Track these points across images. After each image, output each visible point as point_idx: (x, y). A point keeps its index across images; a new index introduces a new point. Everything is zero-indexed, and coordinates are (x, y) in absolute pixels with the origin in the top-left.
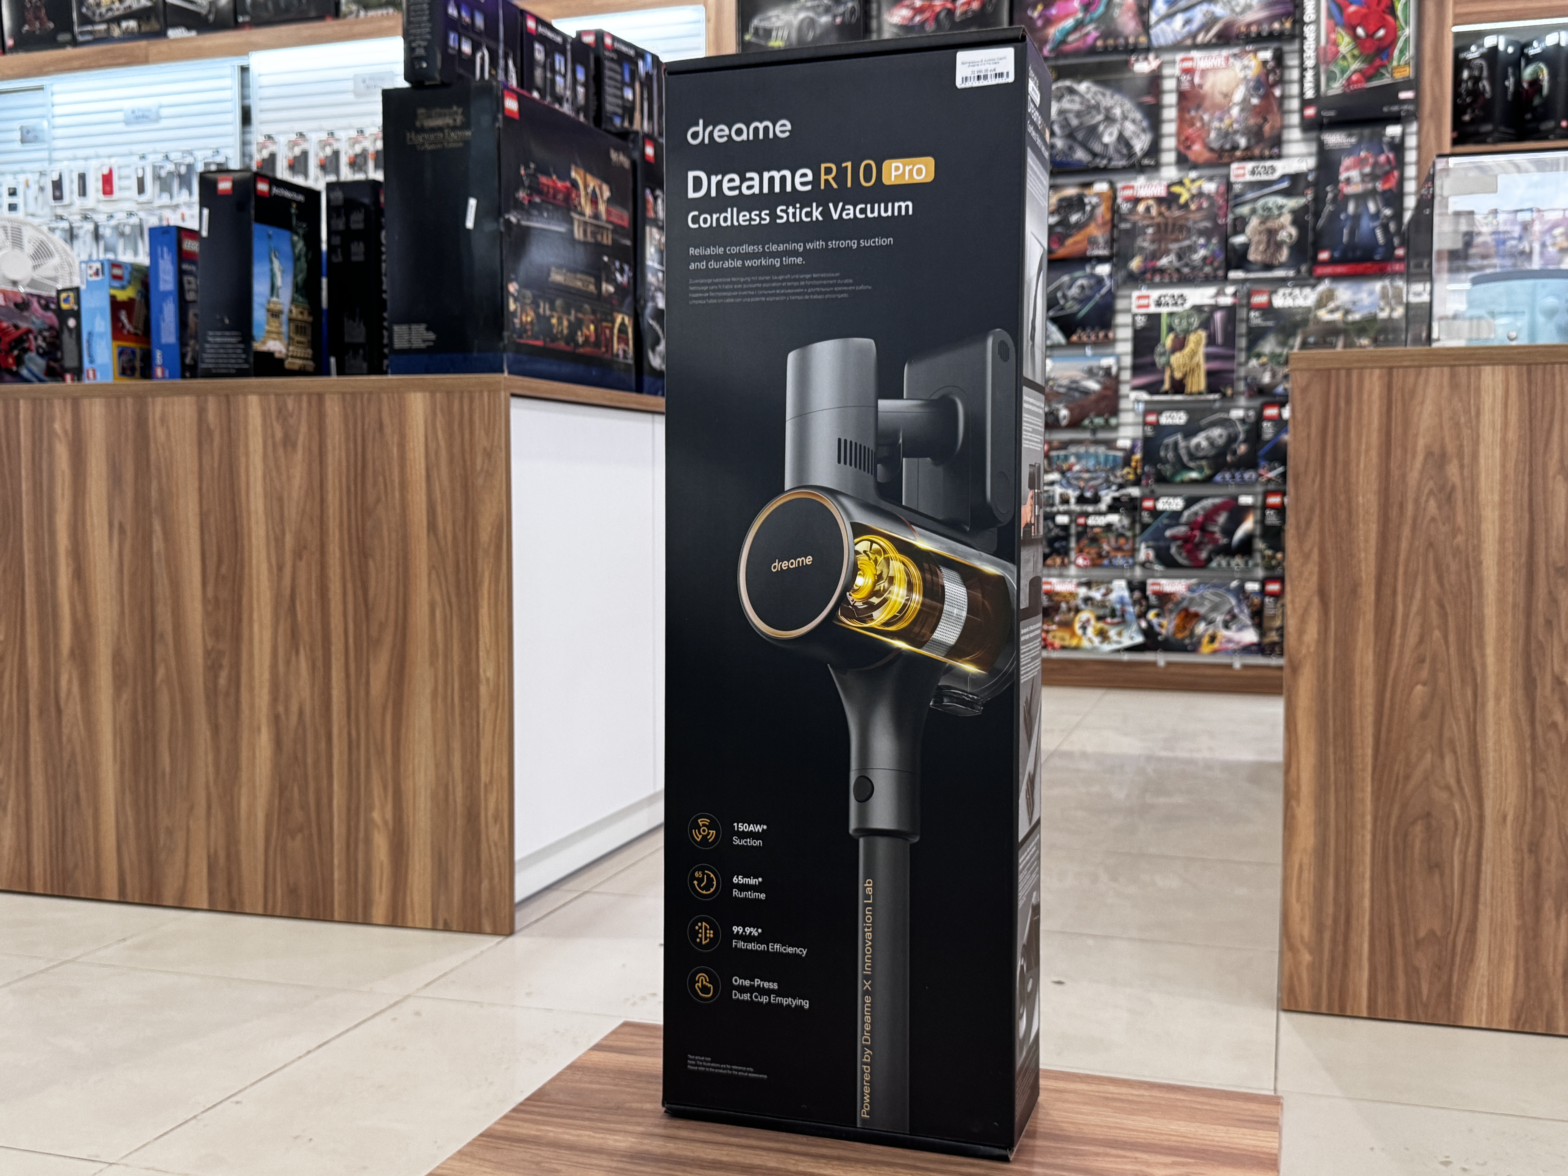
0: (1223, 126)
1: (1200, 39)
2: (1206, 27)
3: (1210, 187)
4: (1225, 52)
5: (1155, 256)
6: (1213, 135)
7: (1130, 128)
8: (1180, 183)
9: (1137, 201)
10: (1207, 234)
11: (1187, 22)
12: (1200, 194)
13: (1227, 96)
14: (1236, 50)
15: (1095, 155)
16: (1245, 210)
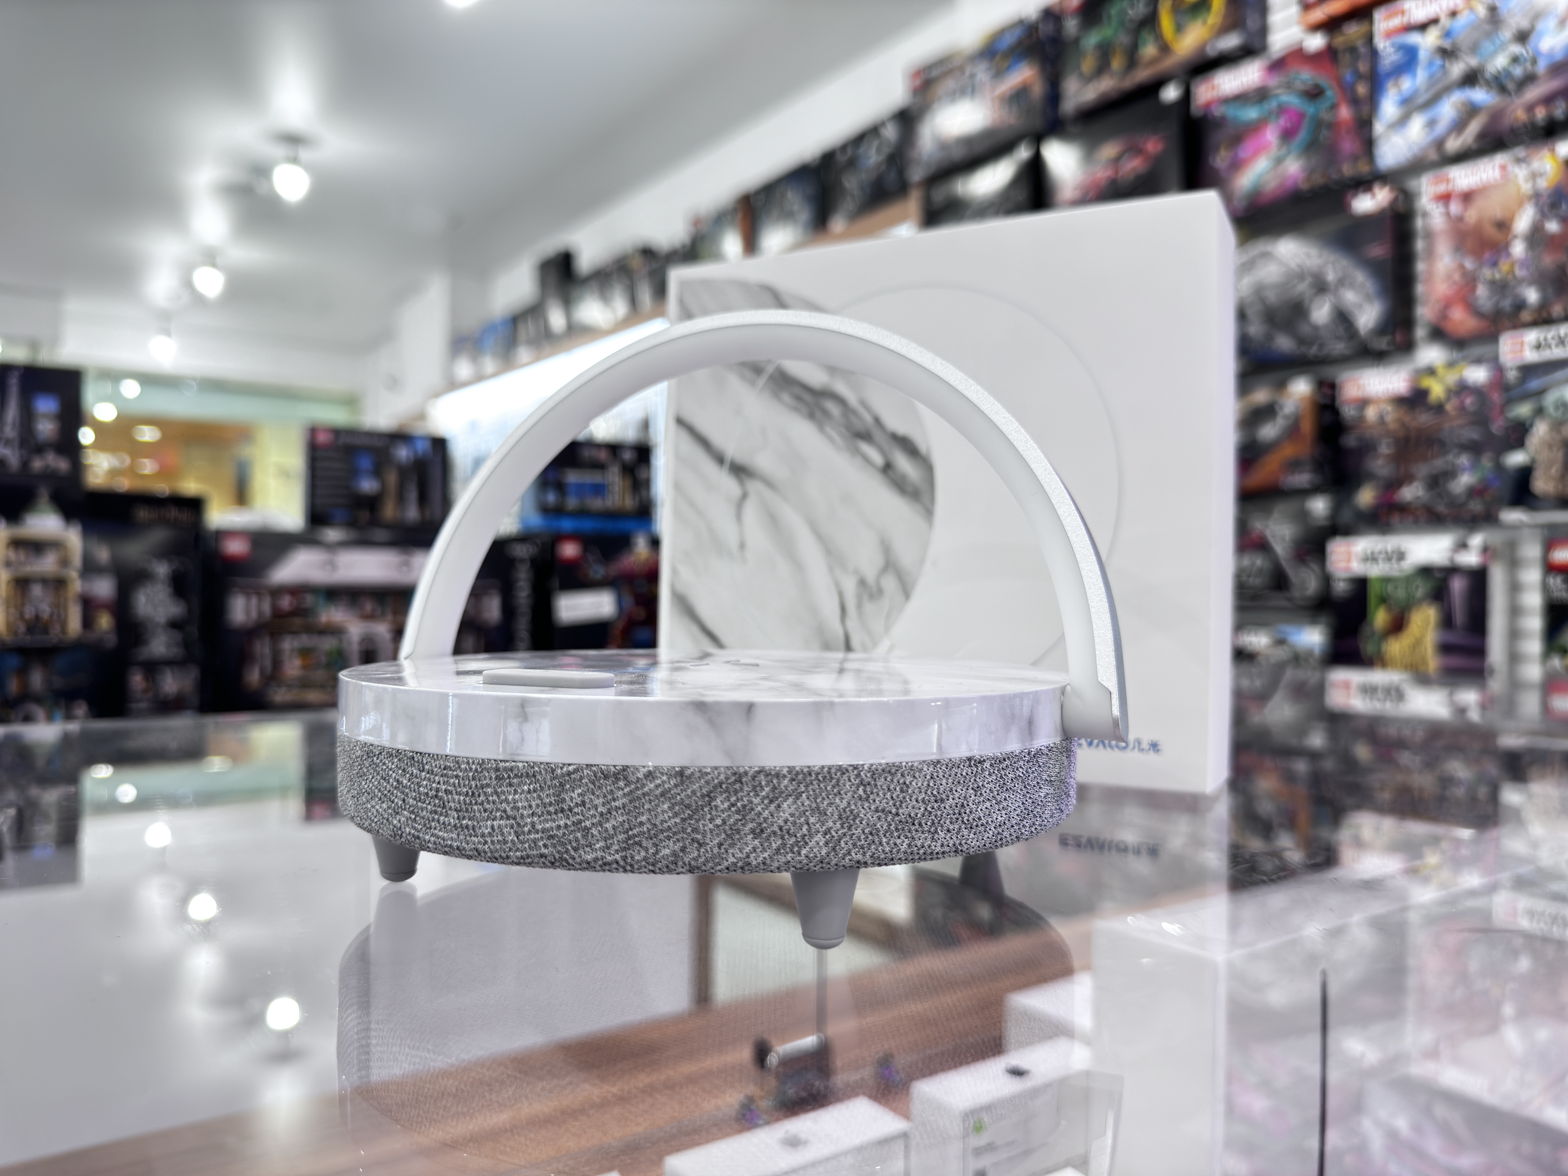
0: (1498, 276)
1: (1453, 145)
2: (1459, 126)
3: (1478, 375)
4: (1500, 158)
5: (1393, 485)
6: (1482, 292)
7: (1350, 297)
8: (1431, 371)
9: (1364, 403)
10: (1475, 449)
11: (1431, 124)
12: (1462, 388)
13: (1504, 225)
14: (1520, 151)
15: (1302, 341)
16: (1523, 410)
